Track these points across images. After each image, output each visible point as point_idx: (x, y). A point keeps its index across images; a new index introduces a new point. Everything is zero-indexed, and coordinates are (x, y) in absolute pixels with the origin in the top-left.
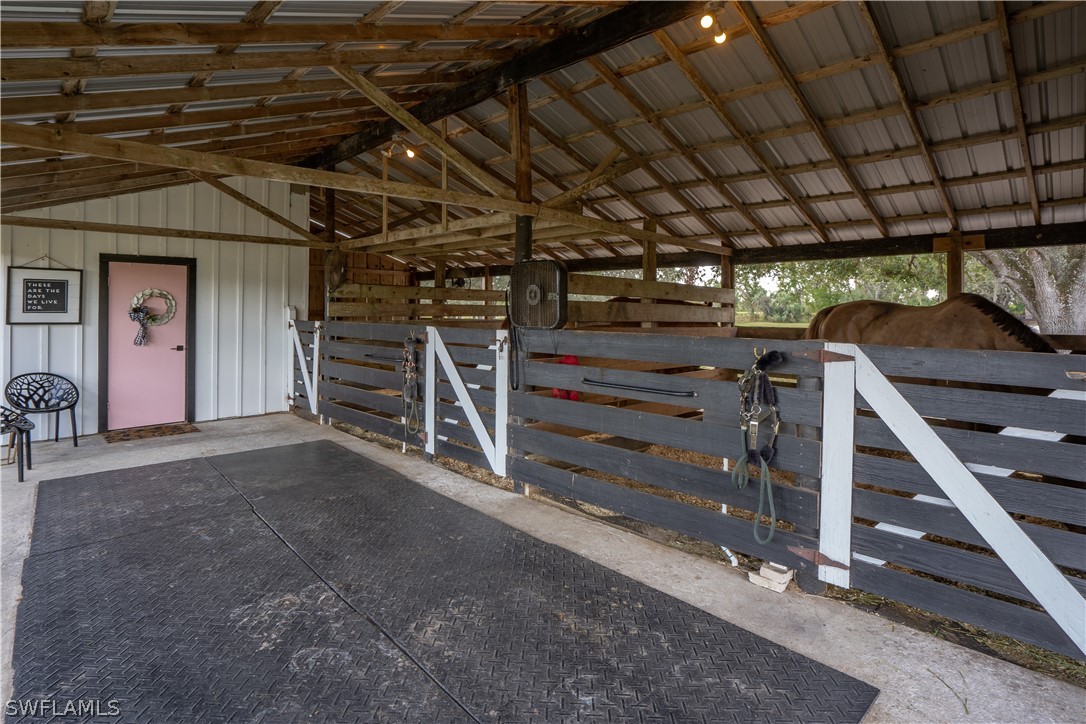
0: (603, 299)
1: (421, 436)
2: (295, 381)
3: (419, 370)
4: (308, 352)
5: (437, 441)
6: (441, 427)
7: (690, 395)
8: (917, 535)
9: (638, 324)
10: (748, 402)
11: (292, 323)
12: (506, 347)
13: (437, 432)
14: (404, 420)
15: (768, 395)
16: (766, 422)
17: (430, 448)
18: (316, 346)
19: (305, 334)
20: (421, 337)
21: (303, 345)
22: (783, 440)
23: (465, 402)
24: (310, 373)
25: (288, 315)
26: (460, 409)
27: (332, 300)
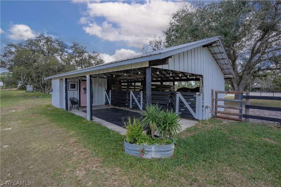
0: (155, 87)
1: (129, 106)
2: (106, 100)
3: (129, 97)
4: (109, 95)
5: (132, 107)
6: (132, 104)
7: (164, 98)
8: (184, 110)
9: (160, 91)
10: (169, 98)
11: (105, 90)
12: (142, 93)
13: (132, 105)
14: (126, 104)
15: (171, 97)
16: (171, 100)
17: (131, 108)
18: (110, 94)
19: (108, 92)
20: (130, 92)
21: (107, 94)
22: (173, 102)
23: (136, 101)
24: (109, 98)
25: (104, 89)
26: (136, 102)
27: (113, 87)
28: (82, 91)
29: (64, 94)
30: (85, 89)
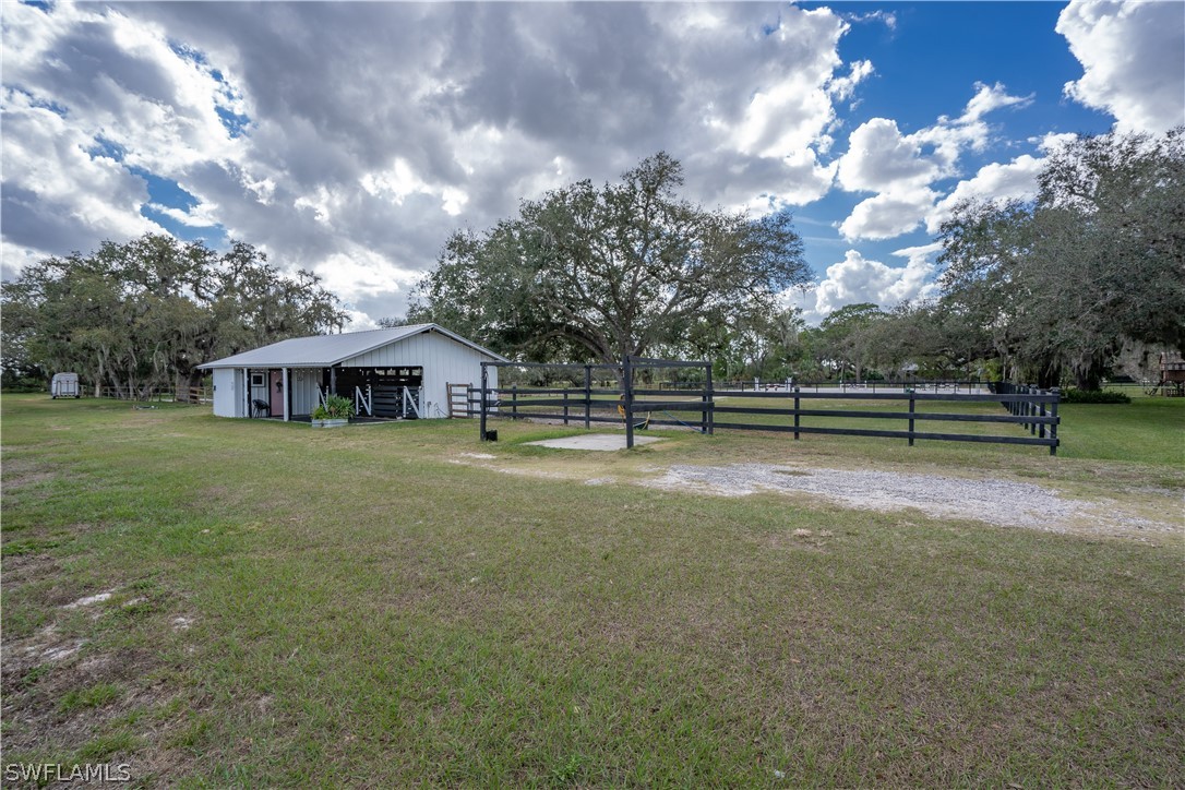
28: (275, 388)
29: (246, 393)
30: (280, 385)
